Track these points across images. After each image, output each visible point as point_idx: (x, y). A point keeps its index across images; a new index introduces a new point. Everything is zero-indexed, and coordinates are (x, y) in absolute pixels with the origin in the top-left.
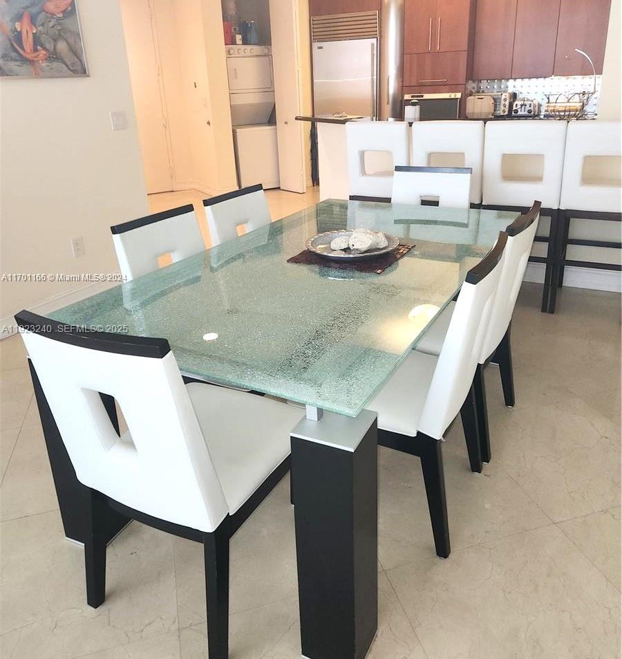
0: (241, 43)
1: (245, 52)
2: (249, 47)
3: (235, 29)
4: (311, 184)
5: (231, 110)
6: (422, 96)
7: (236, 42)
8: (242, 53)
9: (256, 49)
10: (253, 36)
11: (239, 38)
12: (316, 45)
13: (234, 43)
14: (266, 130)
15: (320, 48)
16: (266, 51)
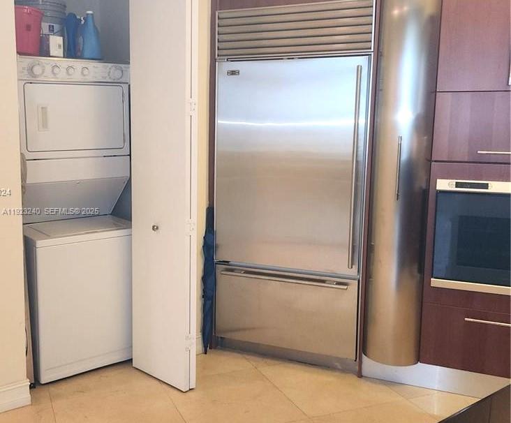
0: (60, 52)
1: (68, 73)
2: (78, 64)
3: (51, 29)
4: (201, 347)
5: (23, 193)
6: (486, 186)
7: (49, 52)
8: (62, 75)
9: (96, 69)
10: (89, 43)
11: (56, 43)
12: (224, 67)
13: (44, 51)
14: (106, 240)
15: (233, 73)
16: (117, 74)
